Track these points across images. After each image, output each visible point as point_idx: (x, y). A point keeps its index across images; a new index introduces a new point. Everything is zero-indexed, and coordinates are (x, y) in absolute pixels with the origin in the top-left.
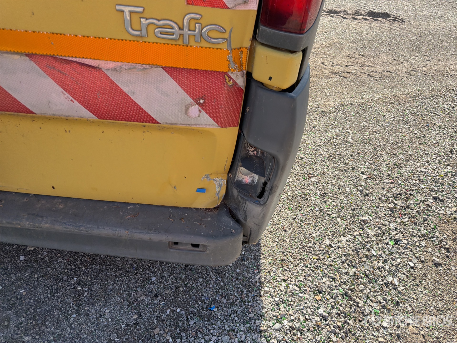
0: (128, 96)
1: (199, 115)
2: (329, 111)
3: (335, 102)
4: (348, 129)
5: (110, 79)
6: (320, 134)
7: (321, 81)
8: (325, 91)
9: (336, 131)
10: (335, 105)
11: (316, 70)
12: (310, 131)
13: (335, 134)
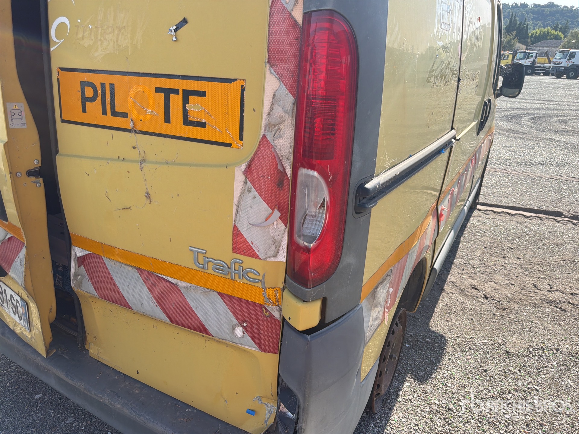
0: (192, 309)
1: (243, 335)
2: (517, 353)
3: (533, 342)
4: (538, 385)
5: (183, 294)
6: (491, 382)
7: (523, 309)
8: (524, 324)
9: (517, 383)
10: (530, 346)
11: (521, 293)
12: (478, 375)
13: (513, 387)
